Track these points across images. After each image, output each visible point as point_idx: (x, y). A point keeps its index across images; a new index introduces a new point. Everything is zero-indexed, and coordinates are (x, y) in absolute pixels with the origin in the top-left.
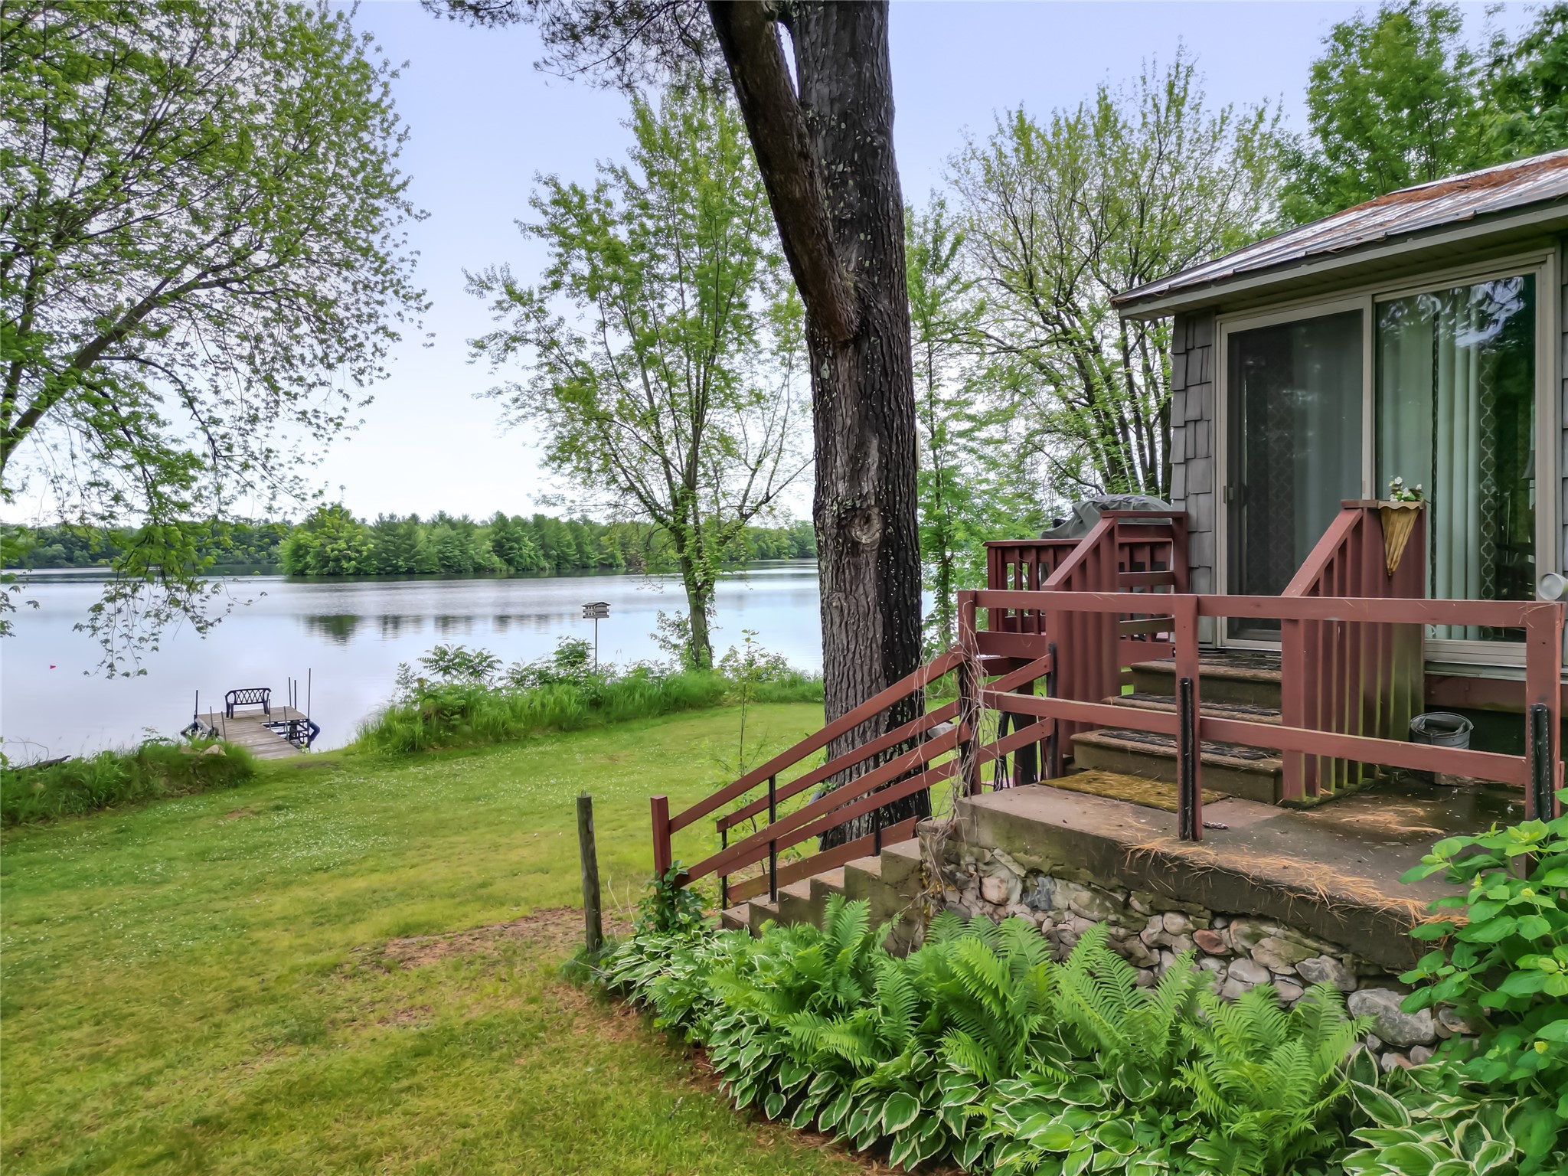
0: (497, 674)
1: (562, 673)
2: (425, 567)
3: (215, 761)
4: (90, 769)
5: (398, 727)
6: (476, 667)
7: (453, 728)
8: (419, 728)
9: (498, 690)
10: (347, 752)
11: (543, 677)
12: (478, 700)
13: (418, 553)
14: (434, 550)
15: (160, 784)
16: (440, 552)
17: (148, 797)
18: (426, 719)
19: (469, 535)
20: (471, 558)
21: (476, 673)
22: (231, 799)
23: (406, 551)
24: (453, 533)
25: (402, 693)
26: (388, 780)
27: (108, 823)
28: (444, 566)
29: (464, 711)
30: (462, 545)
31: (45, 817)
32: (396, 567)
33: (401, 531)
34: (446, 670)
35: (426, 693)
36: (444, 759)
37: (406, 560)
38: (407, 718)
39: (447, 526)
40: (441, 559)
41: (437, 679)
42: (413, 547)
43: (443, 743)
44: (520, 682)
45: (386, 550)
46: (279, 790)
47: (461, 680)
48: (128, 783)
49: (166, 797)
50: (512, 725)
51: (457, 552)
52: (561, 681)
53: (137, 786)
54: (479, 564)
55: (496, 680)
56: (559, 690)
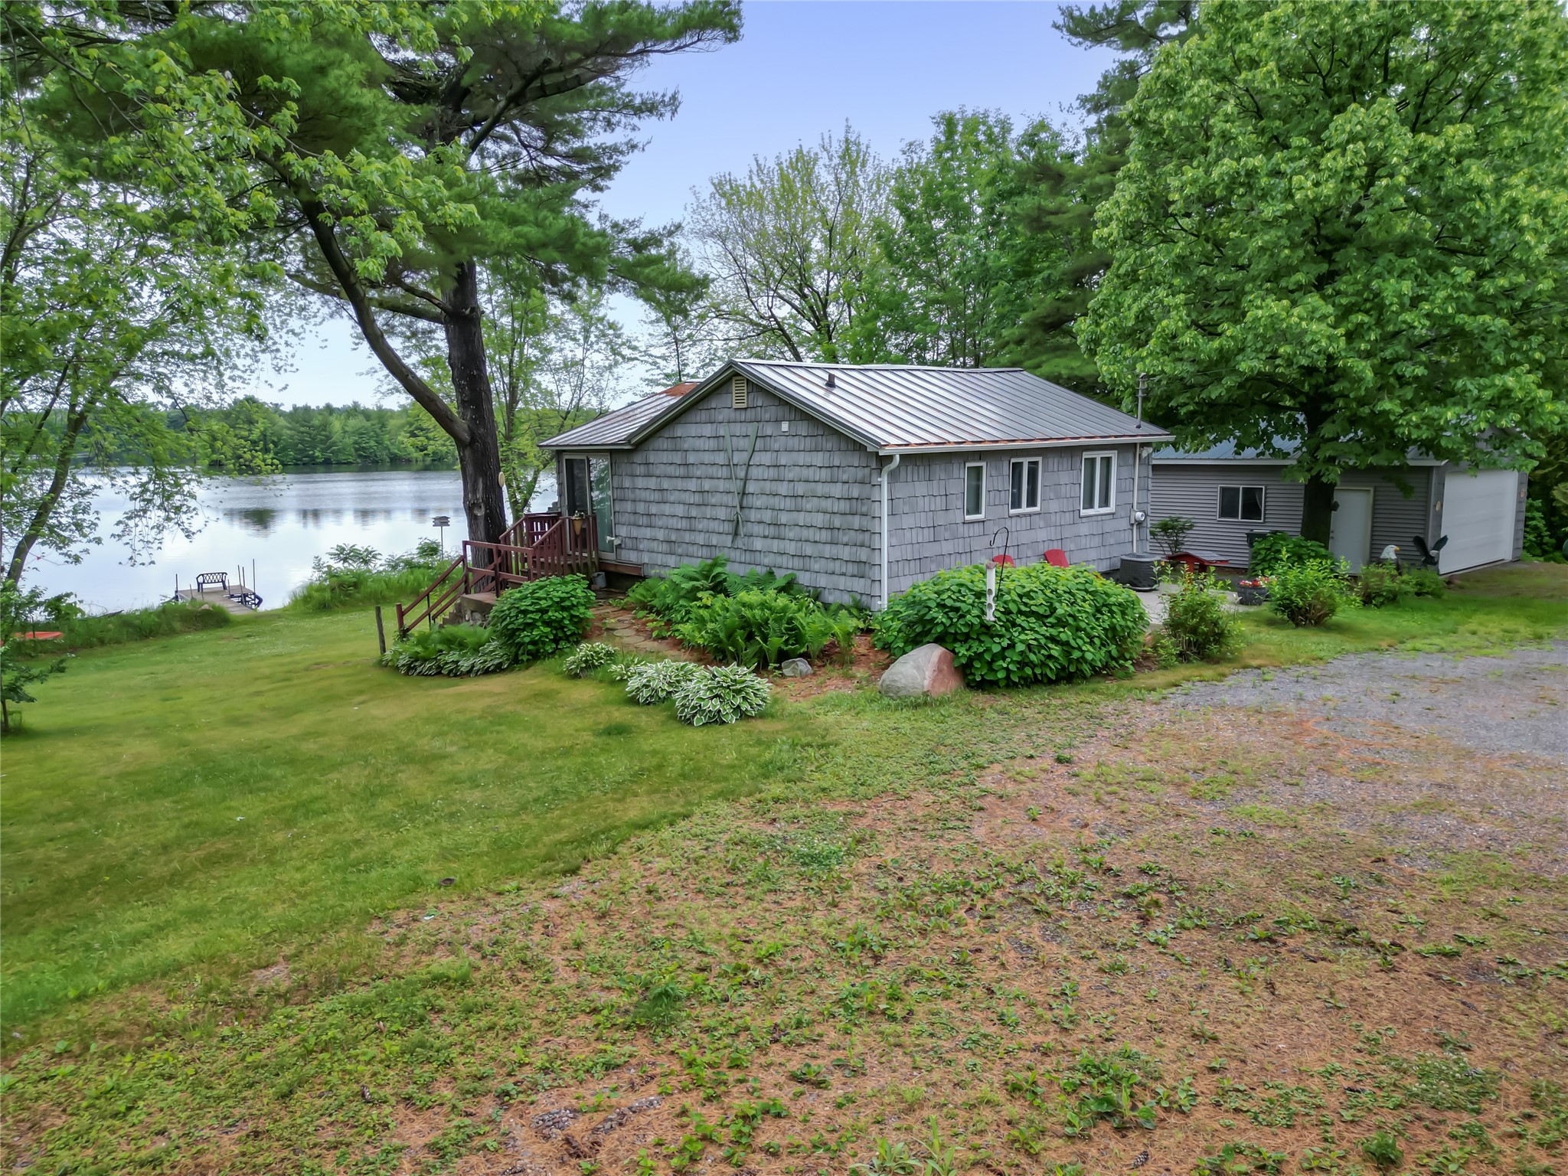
0: (379, 562)
1: (422, 561)
2: (342, 457)
3: (207, 613)
4: (137, 617)
5: (315, 594)
6: (366, 557)
7: (349, 595)
8: (328, 595)
9: (379, 572)
10: (285, 609)
11: (409, 564)
12: (366, 579)
13: (334, 444)
14: (349, 440)
15: (177, 625)
16: (356, 443)
17: (172, 632)
18: (333, 590)
19: (383, 426)
20: (387, 448)
21: (366, 562)
22: (220, 633)
23: (321, 442)
24: (368, 424)
25: (317, 575)
26: (310, 624)
27: (154, 644)
28: (360, 456)
29: (355, 585)
30: (378, 436)
31: (118, 642)
32: (313, 458)
33: (316, 422)
34: (345, 560)
35: (331, 574)
36: (344, 613)
37: (323, 451)
38: (321, 589)
39: (361, 417)
40: (357, 450)
41: (338, 565)
42: (328, 438)
43: (343, 603)
44: (394, 567)
45: (302, 441)
46: (247, 629)
47: (354, 566)
48: (160, 625)
49: (181, 633)
50: (387, 593)
51: (372, 443)
52: (419, 567)
53: (164, 626)
54: (396, 455)
55: (378, 565)
56: (417, 572)
